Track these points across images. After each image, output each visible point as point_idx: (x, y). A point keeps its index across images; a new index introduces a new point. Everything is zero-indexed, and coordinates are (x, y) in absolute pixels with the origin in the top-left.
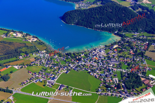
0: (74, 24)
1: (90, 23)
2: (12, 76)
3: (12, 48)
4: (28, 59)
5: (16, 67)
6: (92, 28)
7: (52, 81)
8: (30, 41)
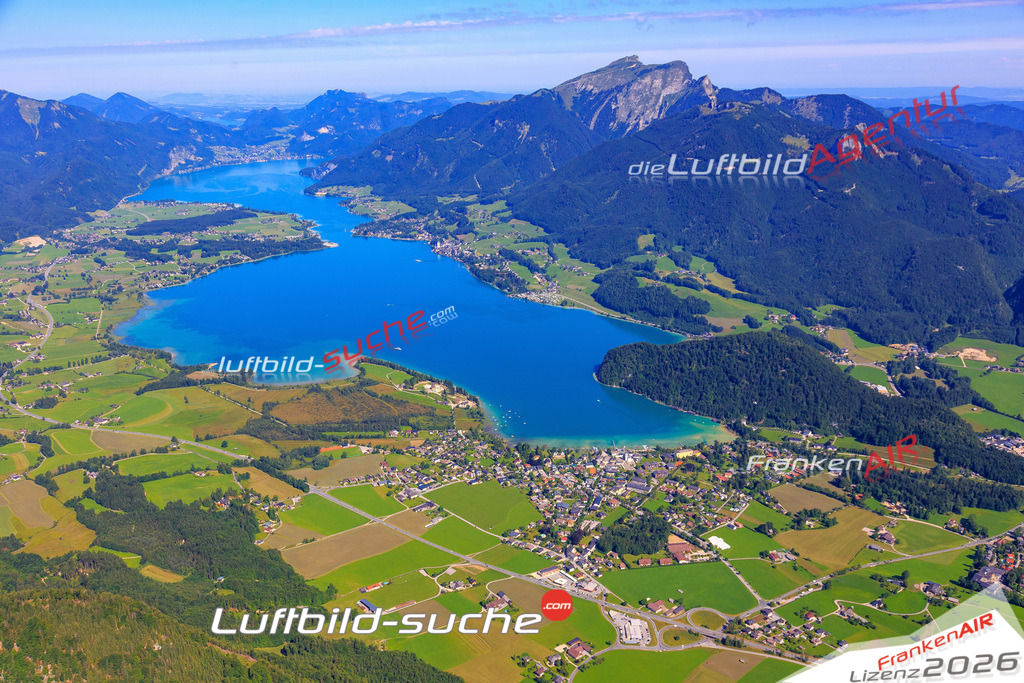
0: (620, 384)
1: (665, 385)
2: (337, 464)
3: (396, 411)
4: (408, 440)
5: (364, 450)
6: (666, 401)
7: (418, 490)
8: (453, 406)
